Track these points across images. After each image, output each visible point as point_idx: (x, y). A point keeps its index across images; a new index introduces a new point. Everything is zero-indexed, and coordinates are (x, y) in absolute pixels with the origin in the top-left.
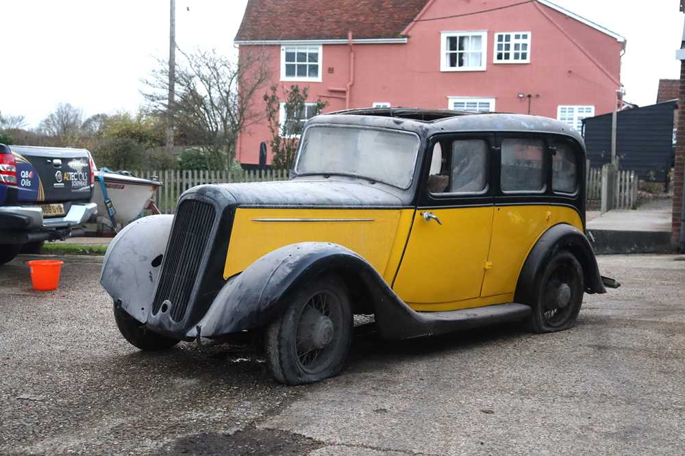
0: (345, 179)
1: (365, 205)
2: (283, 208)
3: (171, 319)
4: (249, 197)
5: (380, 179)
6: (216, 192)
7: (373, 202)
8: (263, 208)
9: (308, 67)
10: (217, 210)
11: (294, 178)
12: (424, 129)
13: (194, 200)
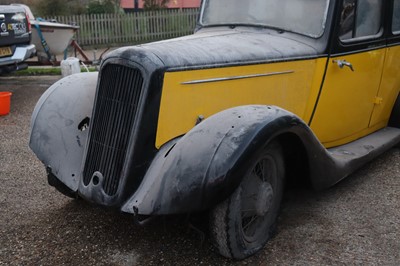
0: (252, 30)
1: (285, 57)
2: (211, 68)
3: (103, 192)
4: (177, 59)
5: (288, 29)
6: (141, 55)
7: (291, 53)
8: (192, 69)
10: (144, 75)
11: (199, 29)
13: (117, 65)
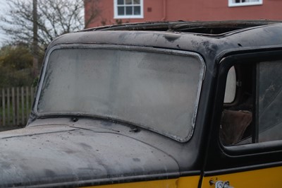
1: (115, 176)
9: (133, 9)
11: (33, 120)
12: (210, 47)
